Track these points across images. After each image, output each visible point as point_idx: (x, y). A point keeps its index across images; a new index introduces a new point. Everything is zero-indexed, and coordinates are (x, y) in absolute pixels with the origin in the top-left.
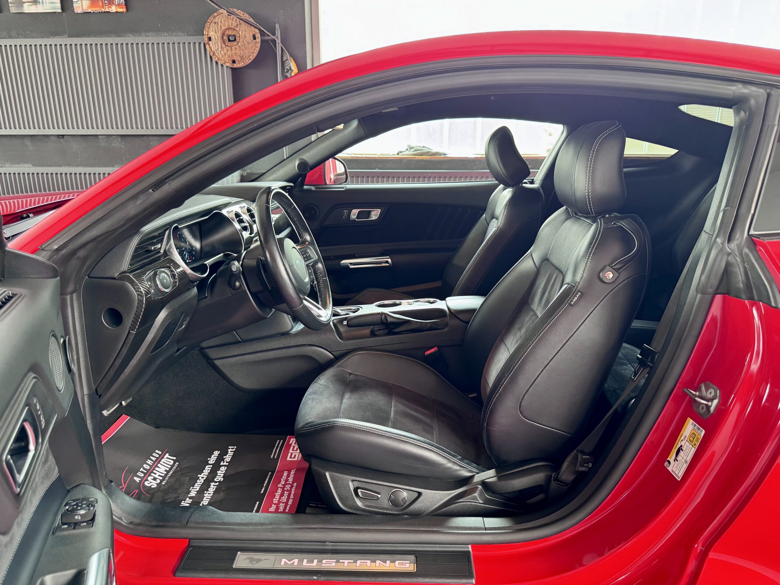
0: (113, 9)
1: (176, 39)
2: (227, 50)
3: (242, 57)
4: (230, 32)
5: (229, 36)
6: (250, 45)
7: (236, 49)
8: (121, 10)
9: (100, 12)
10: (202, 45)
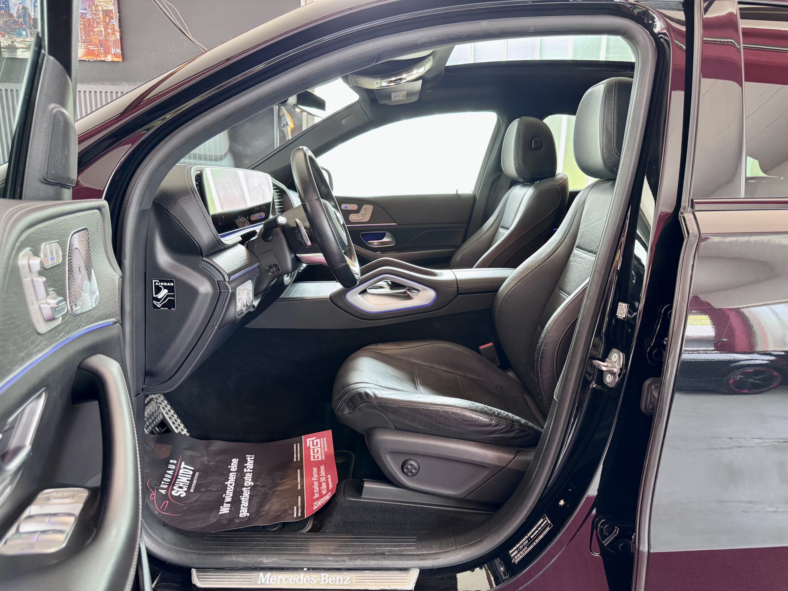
0: (109, 58)
8: (117, 60)
9: (95, 61)
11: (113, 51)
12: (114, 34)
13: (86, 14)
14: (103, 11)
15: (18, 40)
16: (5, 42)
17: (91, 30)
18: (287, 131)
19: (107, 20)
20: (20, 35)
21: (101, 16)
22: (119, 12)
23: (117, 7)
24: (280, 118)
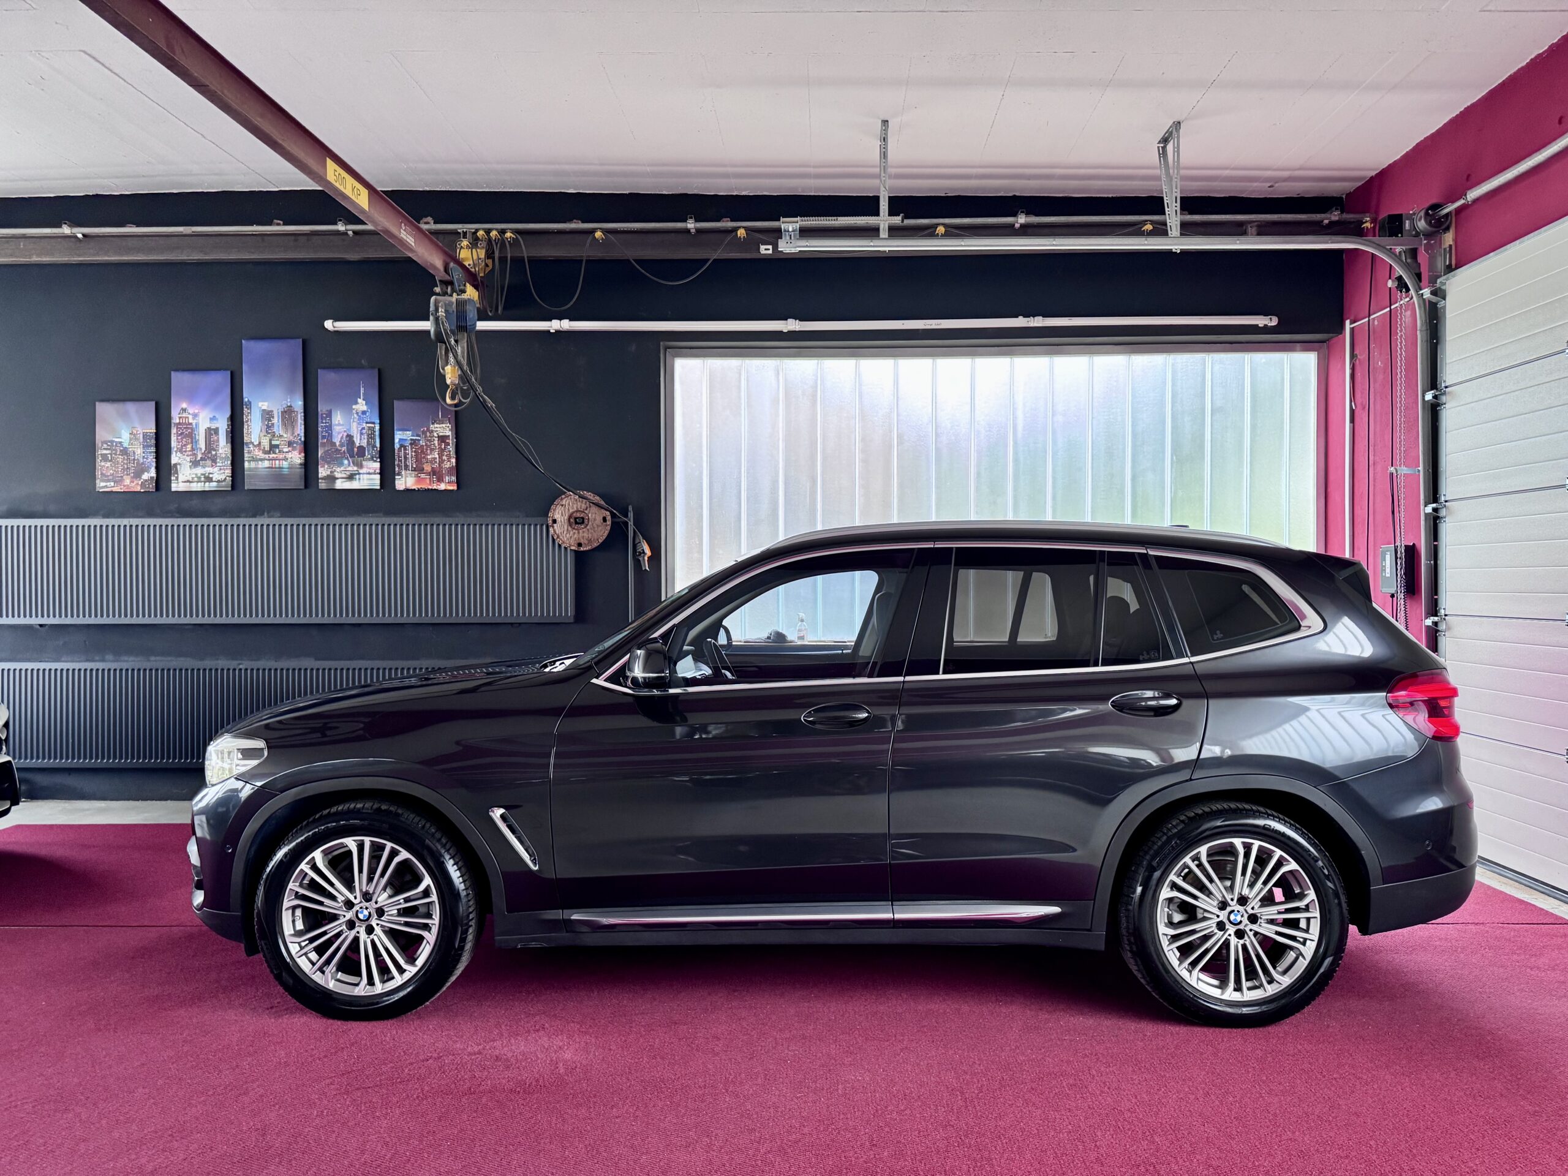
0: (442, 487)
1: (514, 520)
2: (574, 533)
3: (590, 541)
4: (578, 515)
5: (576, 519)
6: (600, 528)
7: (583, 532)
8: (450, 488)
9: (425, 490)
10: (544, 527)
11: (447, 479)
12: (450, 461)
13: (419, 440)
14: (439, 437)
15: (338, 469)
16: (324, 472)
17: (424, 458)
18: (644, 559)
19: (443, 447)
20: (341, 464)
21: (436, 442)
22: (456, 438)
23: (454, 432)
24: (635, 546)
